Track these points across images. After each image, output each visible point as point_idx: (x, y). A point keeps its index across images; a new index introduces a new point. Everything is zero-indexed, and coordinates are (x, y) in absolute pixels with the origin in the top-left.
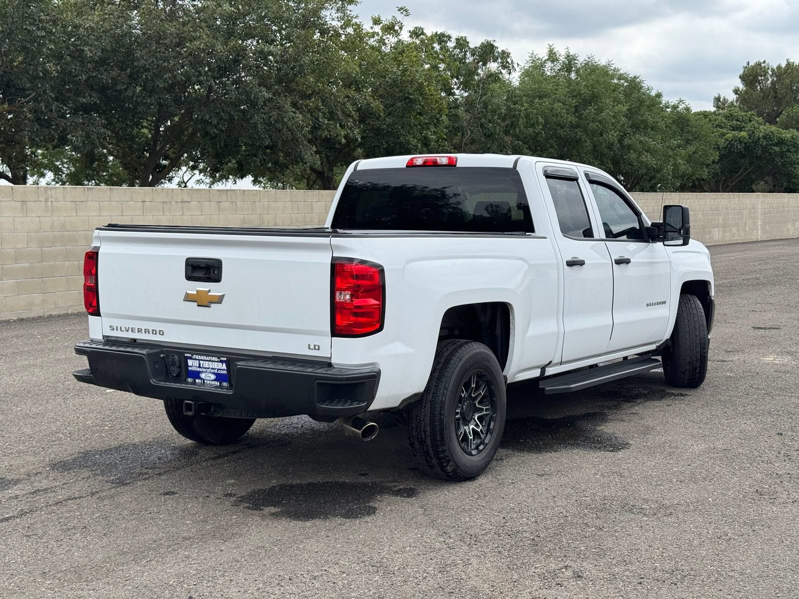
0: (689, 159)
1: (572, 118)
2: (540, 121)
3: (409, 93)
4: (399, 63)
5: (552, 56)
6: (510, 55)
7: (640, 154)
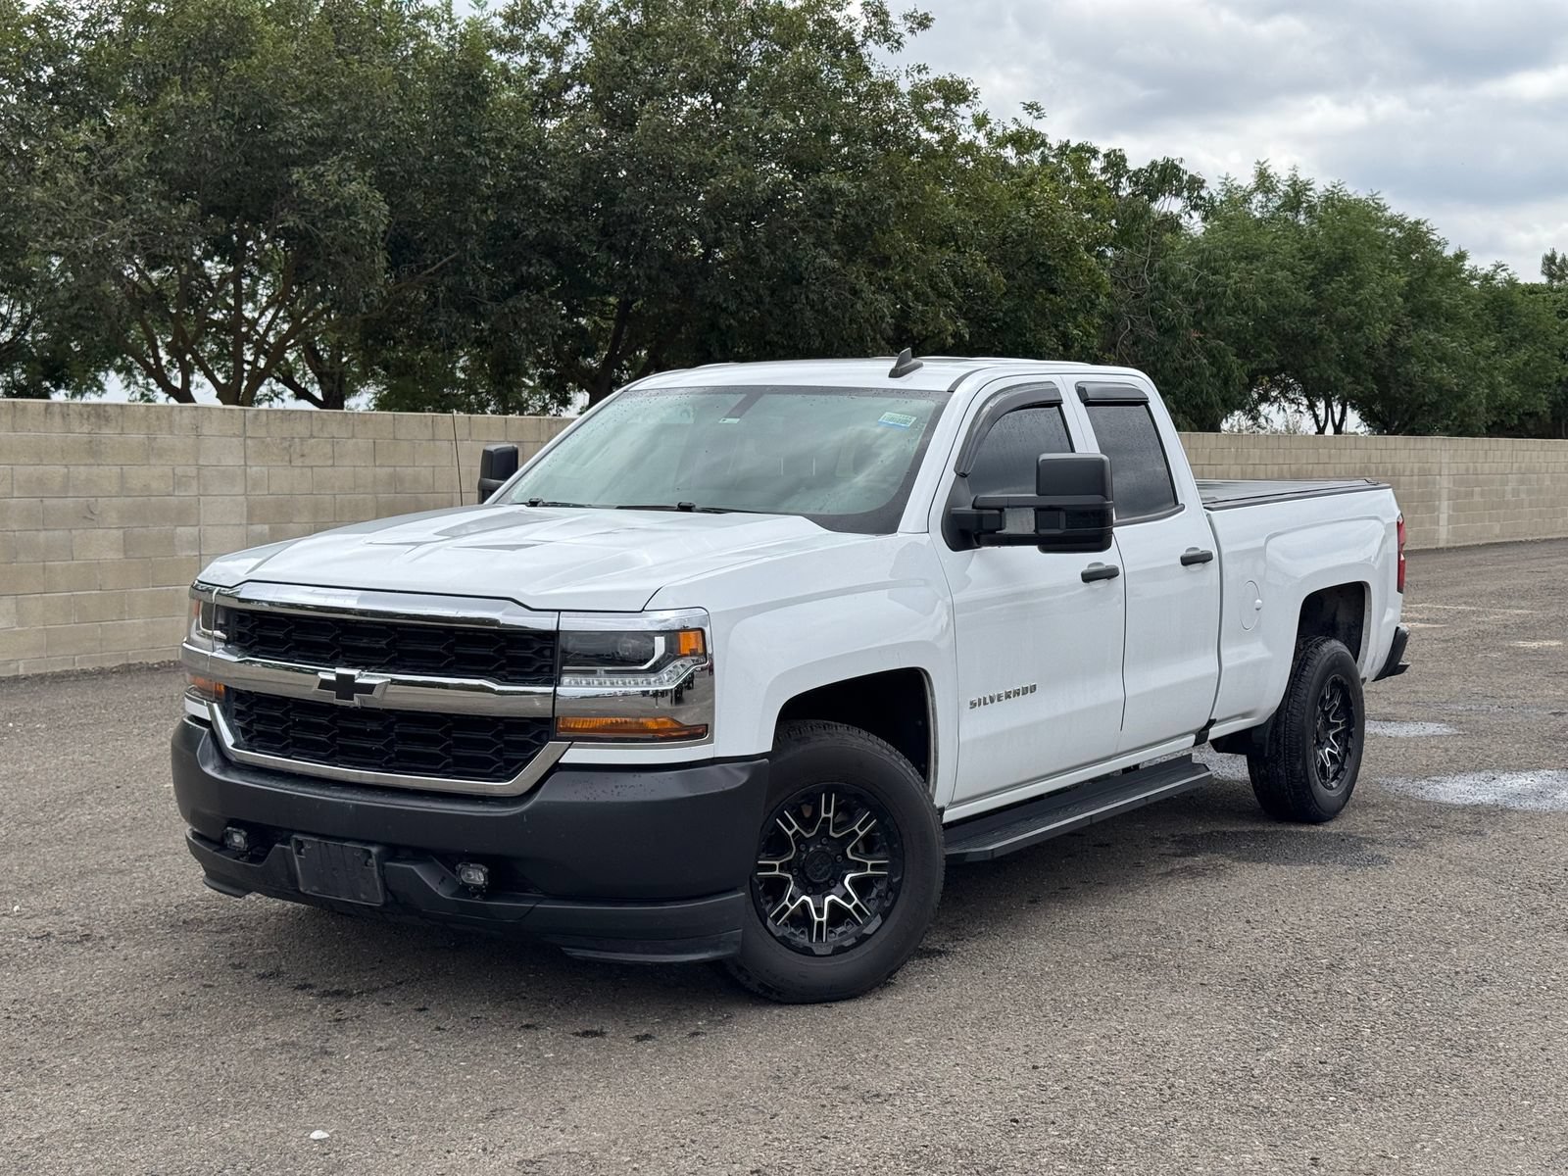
0: (1517, 376)
1: (1306, 299)
2: (1259, 305)
3: (1045, 256)
4: (1030, 203)
5: (1264, 182)
6: (1205, 185)
7: (1428, 365)
